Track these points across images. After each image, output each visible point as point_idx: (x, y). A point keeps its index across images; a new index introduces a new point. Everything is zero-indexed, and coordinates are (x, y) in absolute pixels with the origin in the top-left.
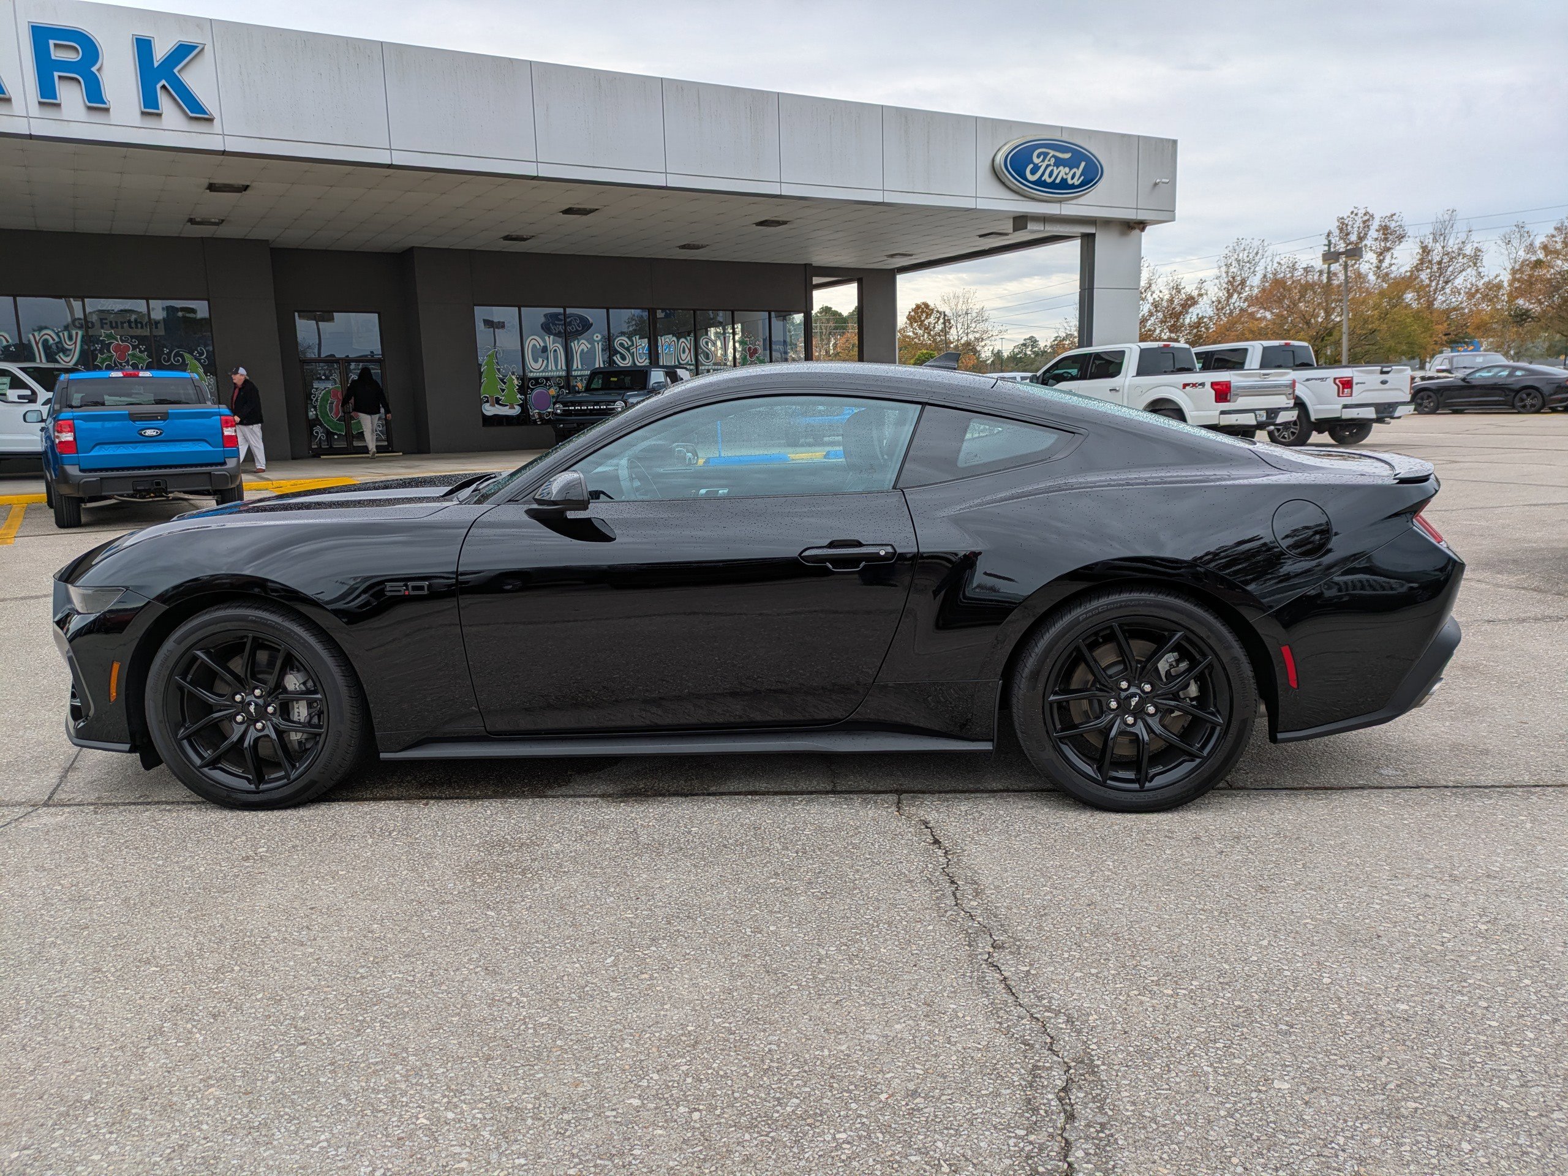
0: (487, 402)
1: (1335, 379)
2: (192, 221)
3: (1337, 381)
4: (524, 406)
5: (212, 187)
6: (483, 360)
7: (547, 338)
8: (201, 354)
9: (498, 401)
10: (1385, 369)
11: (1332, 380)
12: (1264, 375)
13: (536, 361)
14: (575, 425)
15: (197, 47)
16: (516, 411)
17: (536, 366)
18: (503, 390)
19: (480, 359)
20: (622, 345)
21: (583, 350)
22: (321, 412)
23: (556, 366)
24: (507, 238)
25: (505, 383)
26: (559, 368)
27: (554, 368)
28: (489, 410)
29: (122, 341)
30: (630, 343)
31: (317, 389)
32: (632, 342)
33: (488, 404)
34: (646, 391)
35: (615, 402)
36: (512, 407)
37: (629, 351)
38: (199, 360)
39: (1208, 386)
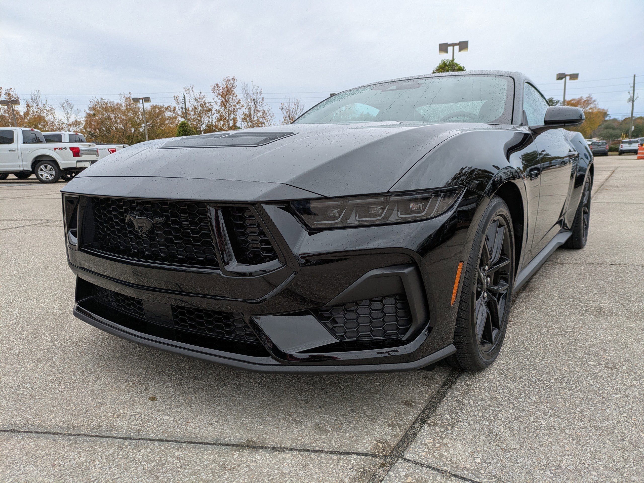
1: (108, 149)
3: (110, 150)
10: (124, 146)
11: (107, 150)
12: (90, 145)
39: (68, 149)
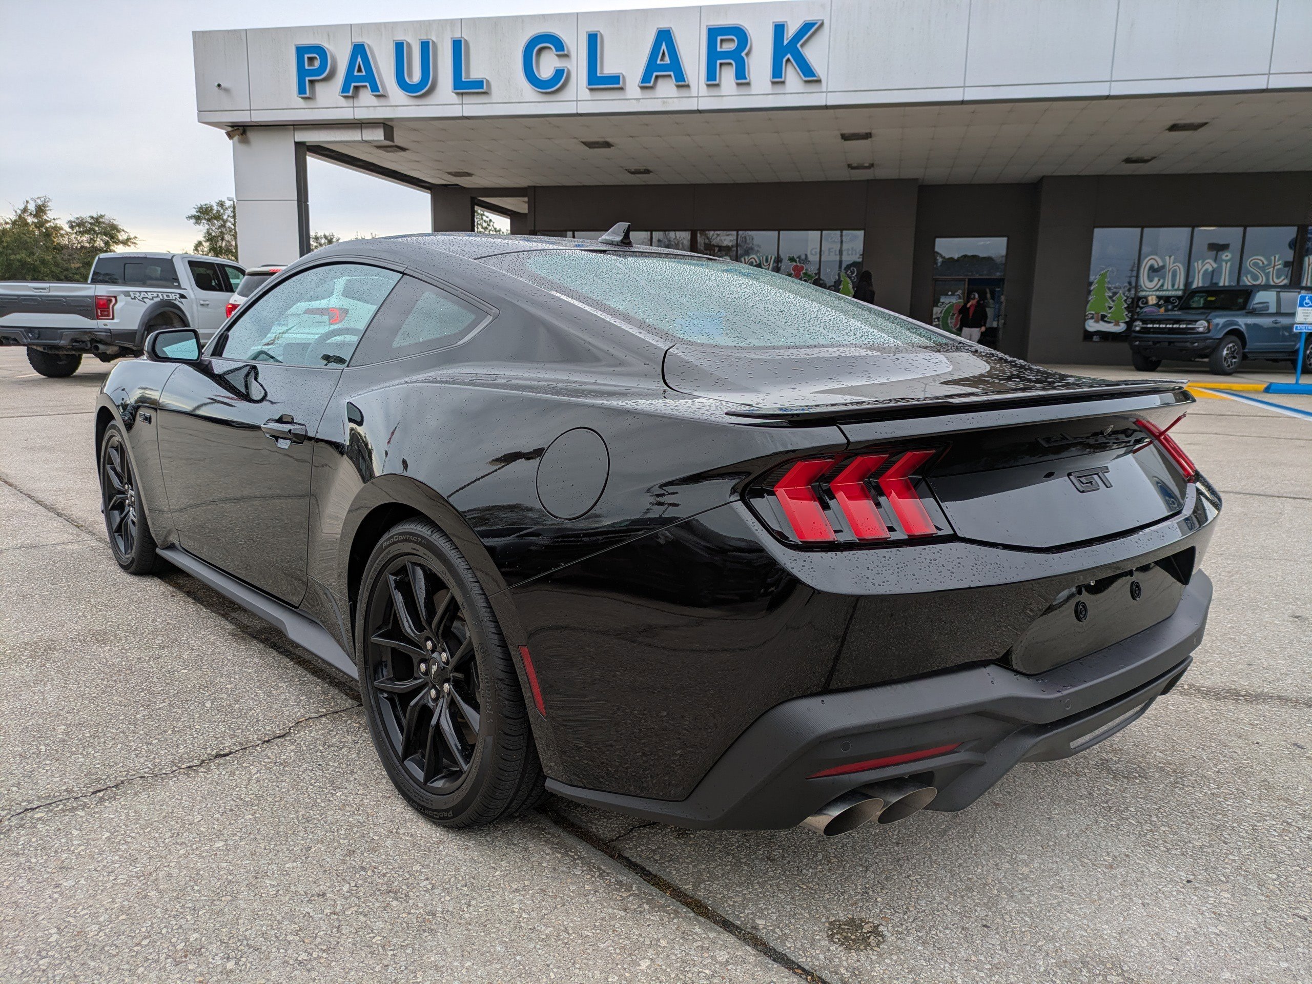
0: (1092, 318)
2: (850, 166)
4: (1129, 324)
5: (845, 137)
6: (1095, 279)
7: (1167, 258)
8: (853, 273)
9: (1103, 318)
13: (1151, 280)
14: (1151, 343)
15: (815, 24)
16: (1122, 327)
17: (1150, 285)
18: (1110, 308)
19: (1092, 278)
20: (1256, 264)
21: (1207, 270)
22: (943, 322)
23: (1173, 285)
24: (1128, 161)
25: (1113, 301)
26: (1176, 287)
27: (1170, 288)
28: (1092, 326)
29: (800, 263)
30: (1266, 263)
31: (943, 303)
32: (1270, 261)
33: (1093, 321)
34: (1244, 311)
35: (1196, 321)
36: (1117, 324)
37: (1263, 271)
38: (850, 278)
